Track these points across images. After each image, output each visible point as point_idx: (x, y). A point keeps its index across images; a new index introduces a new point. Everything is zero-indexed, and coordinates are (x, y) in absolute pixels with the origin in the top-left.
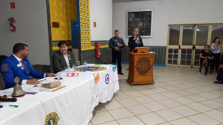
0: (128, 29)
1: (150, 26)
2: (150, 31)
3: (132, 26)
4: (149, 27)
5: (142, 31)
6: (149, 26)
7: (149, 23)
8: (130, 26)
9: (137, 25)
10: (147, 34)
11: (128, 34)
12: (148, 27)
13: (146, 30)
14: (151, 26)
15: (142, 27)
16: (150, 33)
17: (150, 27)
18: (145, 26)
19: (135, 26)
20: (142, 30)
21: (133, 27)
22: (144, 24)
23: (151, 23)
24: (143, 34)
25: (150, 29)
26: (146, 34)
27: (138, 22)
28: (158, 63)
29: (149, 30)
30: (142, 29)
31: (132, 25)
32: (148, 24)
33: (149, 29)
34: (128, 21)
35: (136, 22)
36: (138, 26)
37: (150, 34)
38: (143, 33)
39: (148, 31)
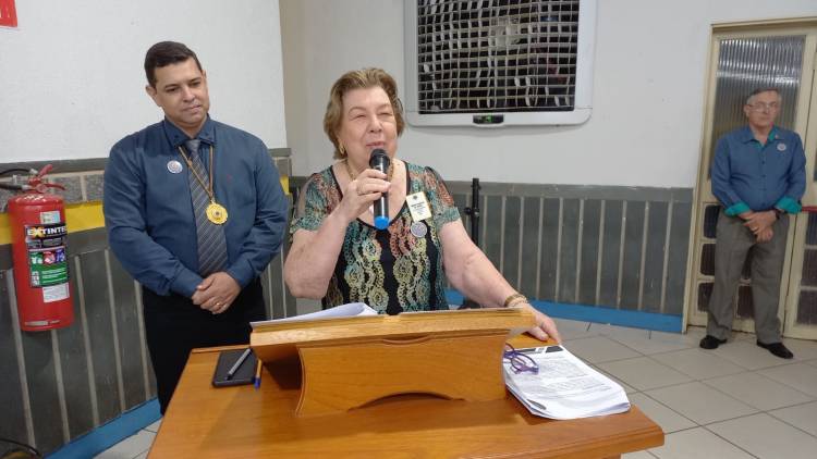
0: (421, 69)
1: (569, 45)
2: (573, 81)
3: (446, 47)
4: (564, 50)
5: (517, 82)
6: (565, 40)
7: (565, 18)
8: (430, 49)
9: (480, 40)
10: (551, 101)
11: (422, 105)
12: (553, 50)
13: (542, 71)
14: (575, 40)
15: (513, 52)
16: (572, 90)
17: (574, 50)
18: (538, 44)
19: (464, 45)
20: (512, 73)
21: (451, 51)
22: (524, 30)
23: (576, 18)
24: (522, 102)
25: (574, 61)
26: (541, 101)
27: (486, 14)
28: (629, 305)
29: (563, 71)
30: (512, 63)
31: (447, 37)
32: (554, 29)
33: (563, 61)
34: (421, 11)
35: (475, 15)
36: (485, 44)
37: (572, 100)
38: (522, 92)
39: (556, 81)
